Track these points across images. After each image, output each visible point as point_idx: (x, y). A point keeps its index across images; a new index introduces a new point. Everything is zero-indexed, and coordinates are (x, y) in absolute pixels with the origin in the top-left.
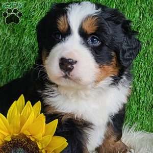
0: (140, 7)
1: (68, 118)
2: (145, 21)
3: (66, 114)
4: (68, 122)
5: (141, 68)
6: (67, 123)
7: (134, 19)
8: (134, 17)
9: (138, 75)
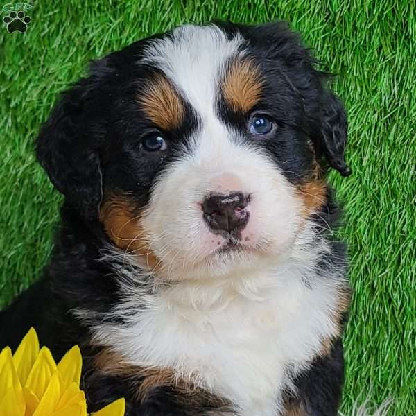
0: (391, 62)
1: (158, 385)
2: (406, 102)
3: (154, 372)
4: (159, 399)
5: (403, 238)
6: (158, 403)
7: (376, 96)
8: (375, 91)
9: (394, 258)
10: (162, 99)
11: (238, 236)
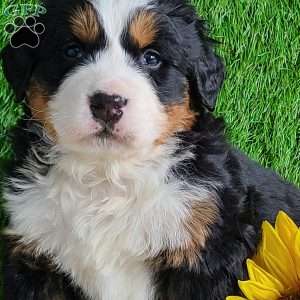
10: (85, 20)
11: (112, 127)
